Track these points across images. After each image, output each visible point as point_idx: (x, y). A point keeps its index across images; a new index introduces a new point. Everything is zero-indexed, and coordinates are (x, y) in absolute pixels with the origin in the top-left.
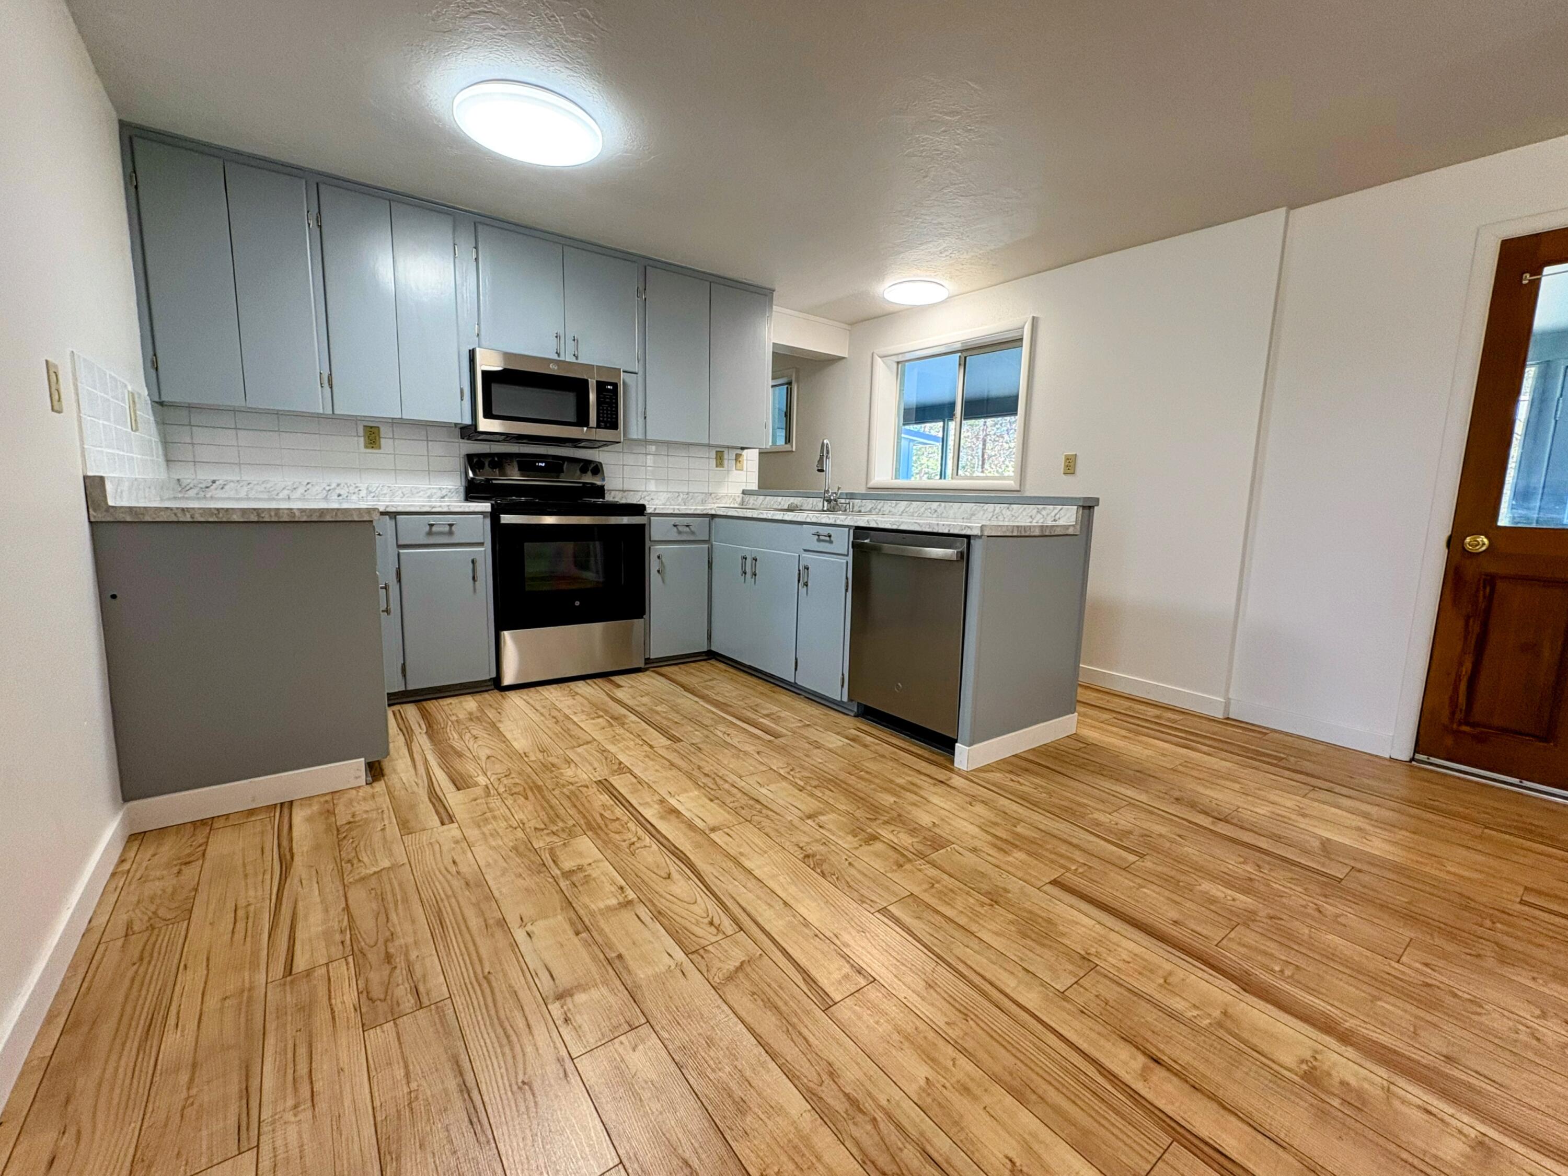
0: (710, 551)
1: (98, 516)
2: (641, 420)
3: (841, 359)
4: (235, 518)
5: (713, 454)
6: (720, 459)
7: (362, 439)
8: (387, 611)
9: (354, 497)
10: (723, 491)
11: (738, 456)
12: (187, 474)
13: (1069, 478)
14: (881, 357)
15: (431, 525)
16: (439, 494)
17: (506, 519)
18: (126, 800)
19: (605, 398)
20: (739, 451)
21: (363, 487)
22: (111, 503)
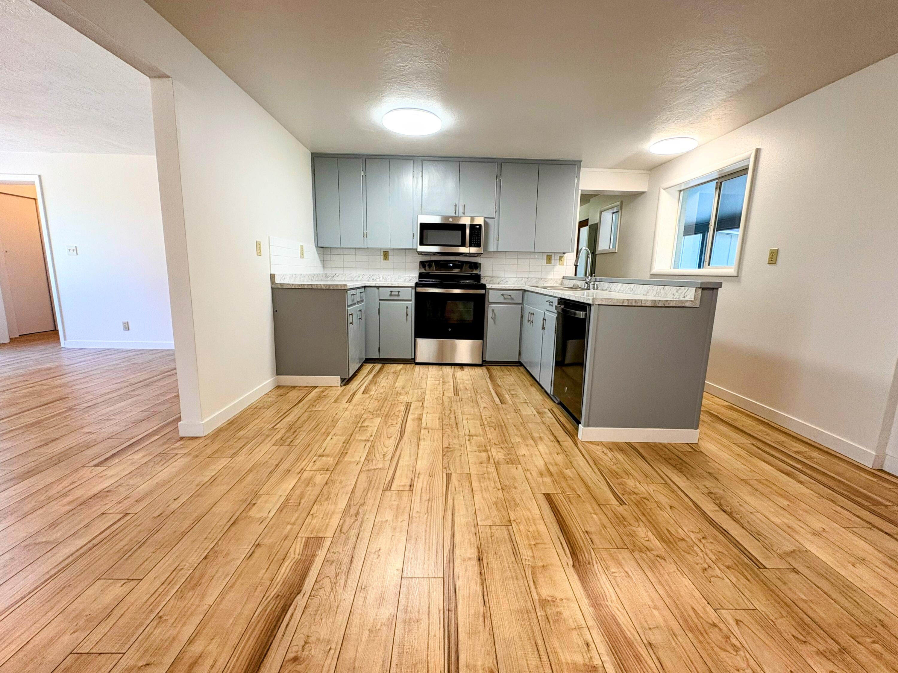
0: (522, 309)
1: (273, 286)
2: (496, 242)
3: (643, 193)
4: (306, 287)
5: (545, 257)
6: (549, 258)
7: (382, 257)
8: (352, 323)
9: (378, 280)
10: (550, 276)
11: (561, 258)
12: (329, 272)
13: (772, 267)
14: (664, 189)
15: (391, 292)
16: (409, 279)
17: (419, 290)
18: (278, 374)
19: (475, 232)
20: (562, 255)
21: (381, 276)
22: (276, 282)
